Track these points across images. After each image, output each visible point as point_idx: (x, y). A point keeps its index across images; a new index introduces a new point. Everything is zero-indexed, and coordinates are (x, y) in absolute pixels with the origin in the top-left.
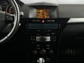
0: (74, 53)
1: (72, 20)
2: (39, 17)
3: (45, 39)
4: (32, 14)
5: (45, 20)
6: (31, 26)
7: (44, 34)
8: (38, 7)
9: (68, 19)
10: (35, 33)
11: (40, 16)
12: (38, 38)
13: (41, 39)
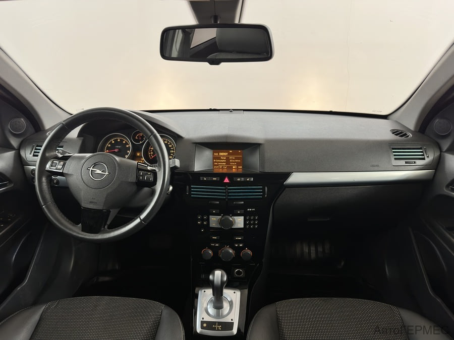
0: (313, 256)
1: (297, 178)
2: (216, 171)
3: (232, 223)
4: (201, 163)
5: (231, 176)
6: (197, 191)
7: (229, 209)
8: (216, 145)
9: (288, 175)
10: (207, 208)
11: (222, 168)
12: (214, 221)
13: (221, 222)
